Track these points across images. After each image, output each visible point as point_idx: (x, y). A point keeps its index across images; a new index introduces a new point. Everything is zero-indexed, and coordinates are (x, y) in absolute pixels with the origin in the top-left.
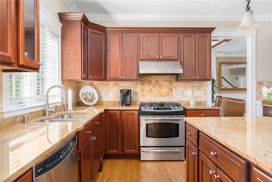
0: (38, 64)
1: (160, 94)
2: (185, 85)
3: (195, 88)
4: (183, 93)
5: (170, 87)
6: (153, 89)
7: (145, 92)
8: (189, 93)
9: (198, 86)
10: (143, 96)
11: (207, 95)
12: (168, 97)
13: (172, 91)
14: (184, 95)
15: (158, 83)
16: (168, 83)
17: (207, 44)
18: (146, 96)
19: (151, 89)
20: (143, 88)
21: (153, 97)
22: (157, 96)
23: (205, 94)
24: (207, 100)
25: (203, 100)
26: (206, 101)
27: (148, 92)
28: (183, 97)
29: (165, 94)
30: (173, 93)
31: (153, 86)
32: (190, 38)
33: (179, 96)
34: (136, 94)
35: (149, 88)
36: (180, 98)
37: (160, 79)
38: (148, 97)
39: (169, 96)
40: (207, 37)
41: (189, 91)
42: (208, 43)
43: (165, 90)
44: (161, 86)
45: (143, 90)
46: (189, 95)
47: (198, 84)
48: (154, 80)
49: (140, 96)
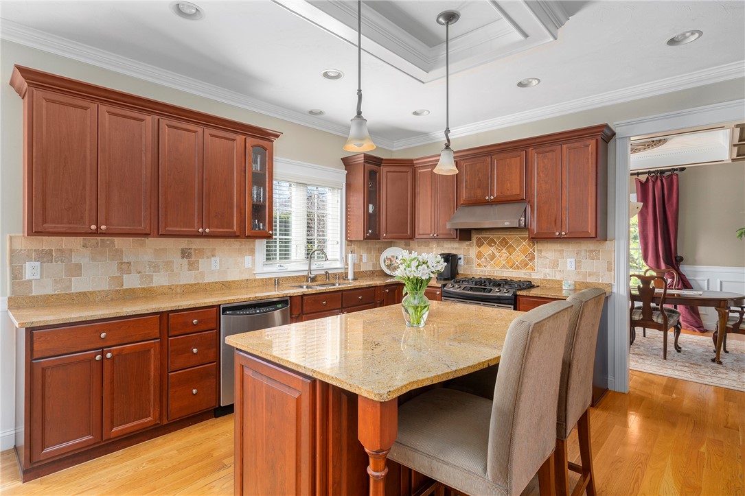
0: (271, 232)
1: (510, 264)
2: (560, 248)
3: (583, 253)
4: (555, 265)
5: (529, 252)
6: (498, 255)
7: (483, 259)
8: (569, 264)
9: (591, 251)
10: (479, 265)
11: (613, 272)
12: (524, 271)
13: (532, 259)
14: (559, 269)
15: (507, 243)
16: (524, 243)
17: (588, 161)
18: (485, 266)
19: (493, 253)
20: (480, 252)
21: (497, 269)
22: (504, 266)
23: (609, 270)
24: (613, 283)
25: (602, 280)
26: (610, 285)
27: (488, 259)
28: (555, 273)
29: (520, 263)
30: (534, 263)
31: (497, 249)
32: (550, 155)
33: (548, 270)
34: (468, 261)
35: (490, 252)
36: (548, 274)
37: (509, 236)
38: (489, 268)
39: (528, 269)
40: (588, 146)
41: (569, 260)
42: (590, 160)
43: (518, 256)
44: (511, 250)
45: (479, 256)
46: (569, 268)
47: (590, 246)
48: (500, 238)
49: (474, 266)
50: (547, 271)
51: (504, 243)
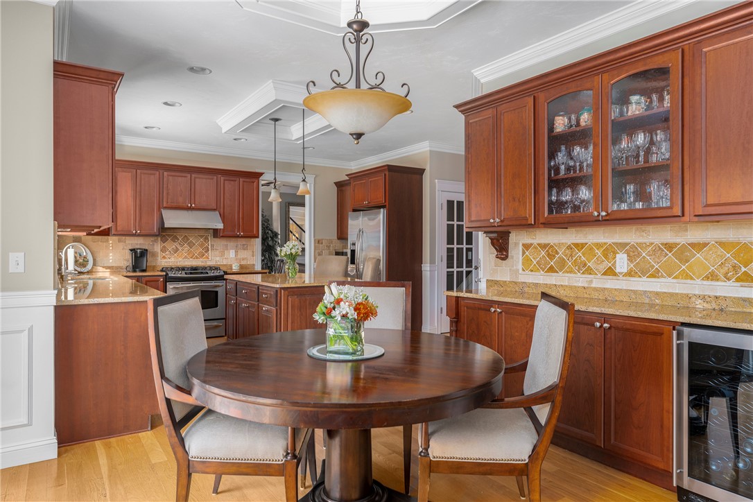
1: (191, 255)
2: (225, 243)
3: (239, 247)
4: (223, 254)
5: (205, 246)
6: (180, 249)
7: (167, 253)
8: (231, 254)
9: (243, 245)
10: (164, 257)
11: (255, 257)
12: (201, 260)
13: (207, 251)
14: (225, 257)
15: (188, 239)
16: (201, 240)
17: (254, 189)
18: (169, 258)
19: (176, 247)
20: (164, 247)
21: (180, 259)
22: (186, 257)
23: (252, 256)
24: (255, 264)
25: (249, 263)
27: (172, 253)
29: (198, 255)
30: (208, 254)
31: (180, 244)
34: (154, 255)
35: (174, 246)
36: (219, 261)
37: (190, 235)
38: (173, 260)
39: (204, 259)
40: (254, 181)
41: (231, 251)
43: (197, 250)
44: (191, 244)
45: (164, 249)
46: (231, 256)
47: (243, 241)
48: (182, 235)
49: (159, 258)
50: (218, 258)
51: (186, 239)
